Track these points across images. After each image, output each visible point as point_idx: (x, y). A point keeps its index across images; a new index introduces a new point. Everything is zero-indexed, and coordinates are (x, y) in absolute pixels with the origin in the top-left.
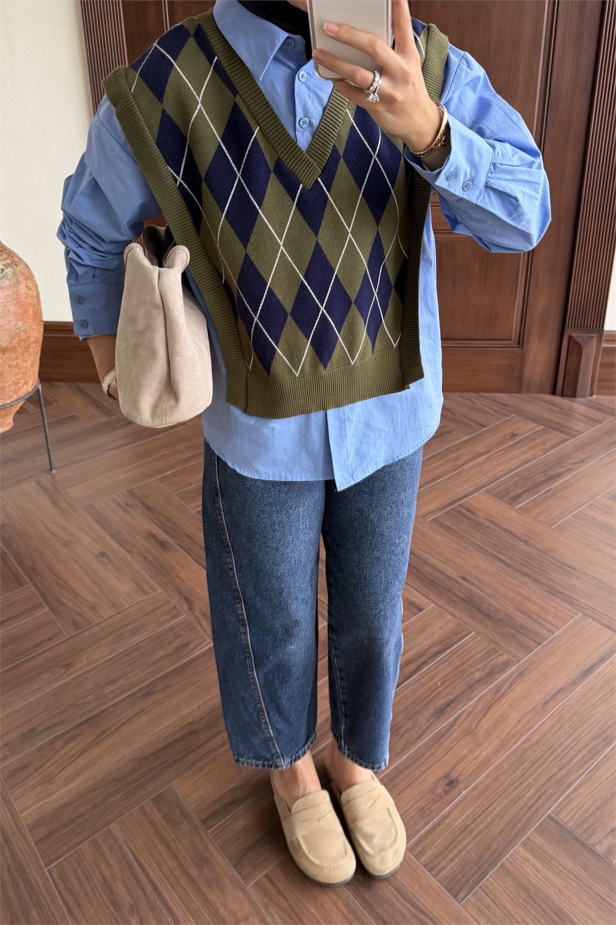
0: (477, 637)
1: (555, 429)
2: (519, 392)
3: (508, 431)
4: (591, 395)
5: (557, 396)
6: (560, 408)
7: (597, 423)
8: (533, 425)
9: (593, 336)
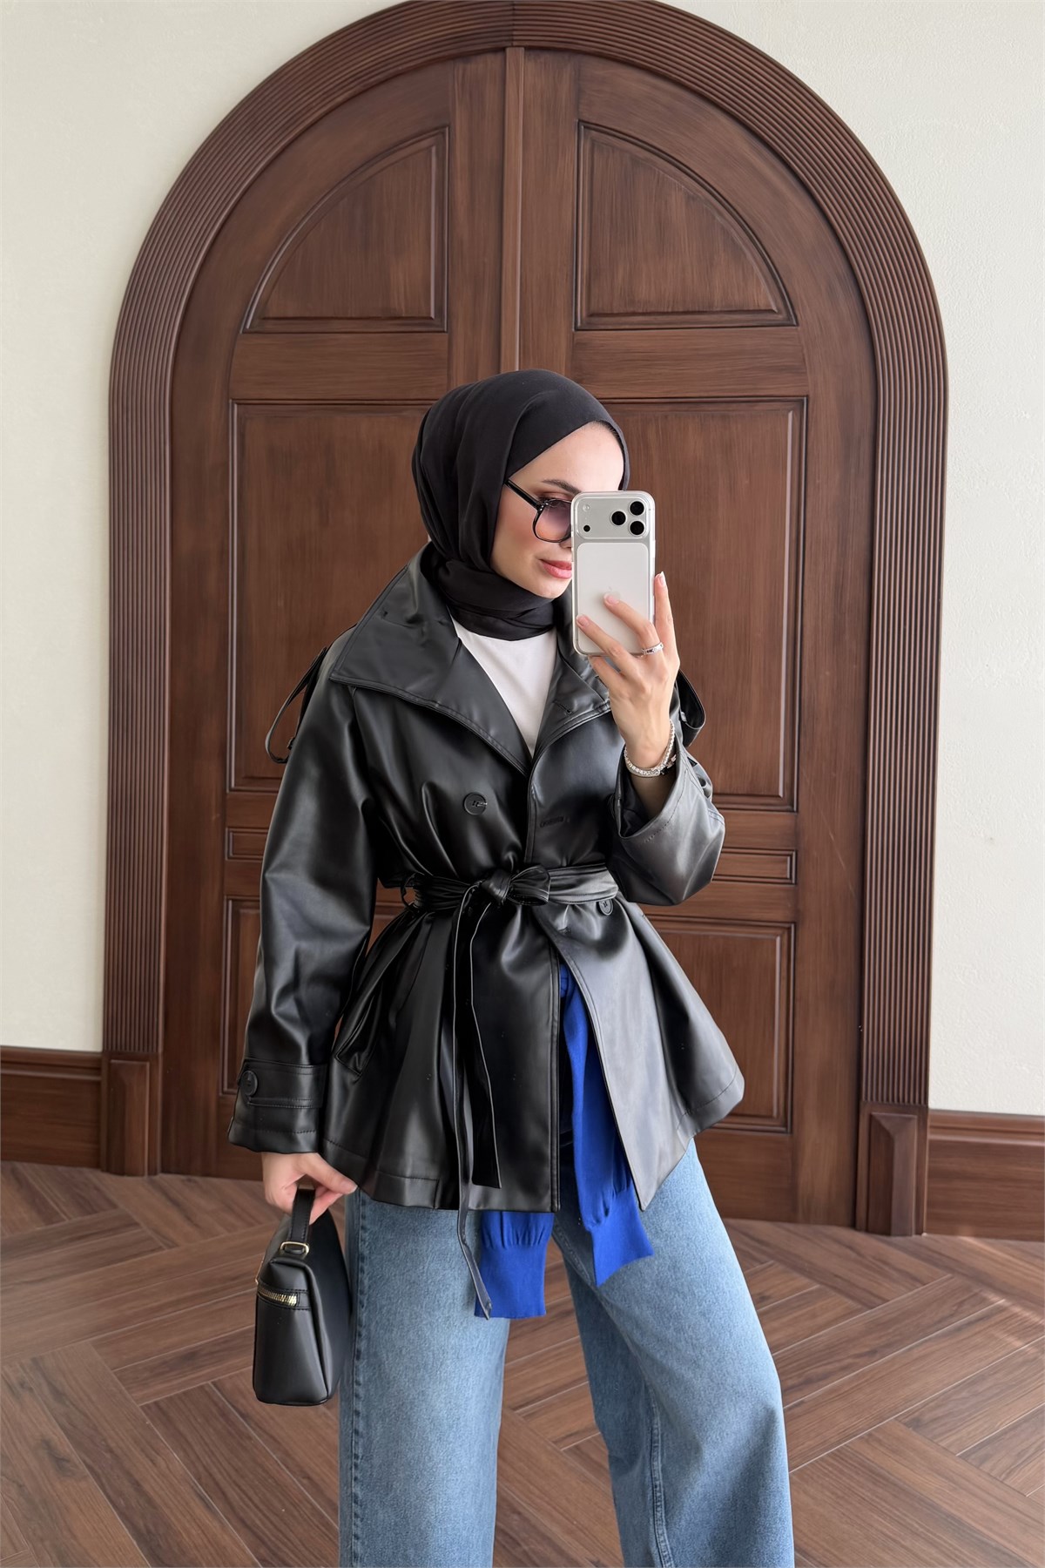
1: (840, 1291)
2: (792, 1220)
4: (919, 1232)
5: (858, 1230)
6: (859, 1254)
7: (918, 1285)
8: (804, 1280)
9: (910, 1119)
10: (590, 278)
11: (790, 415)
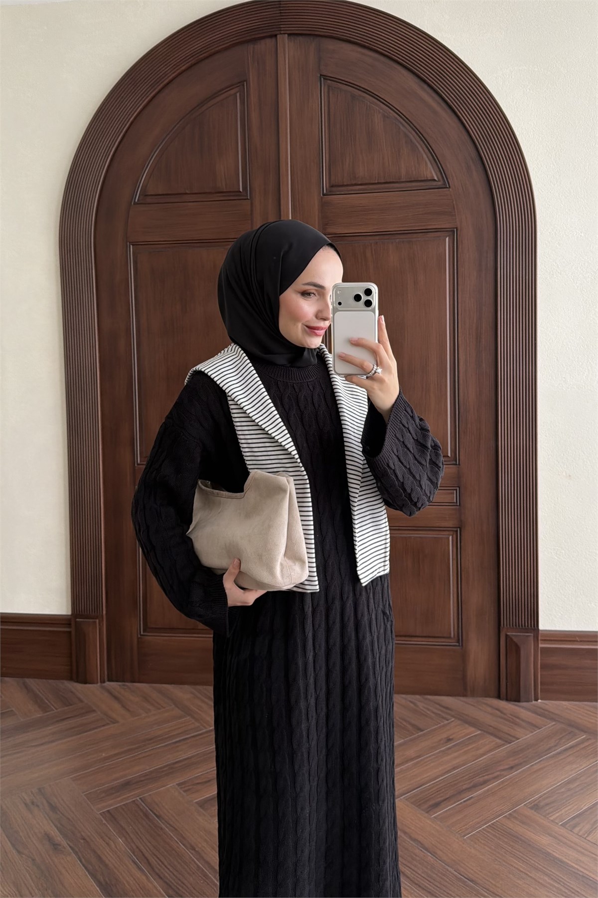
1: (492, 734)
2: (465, 695)
3: (445, 736)
4: (536, 700)
5: (502, 700)
6: (502, 712)
8: (473, 729)
9: (529, 636)
10: (330, 164)
11: (447, 239)
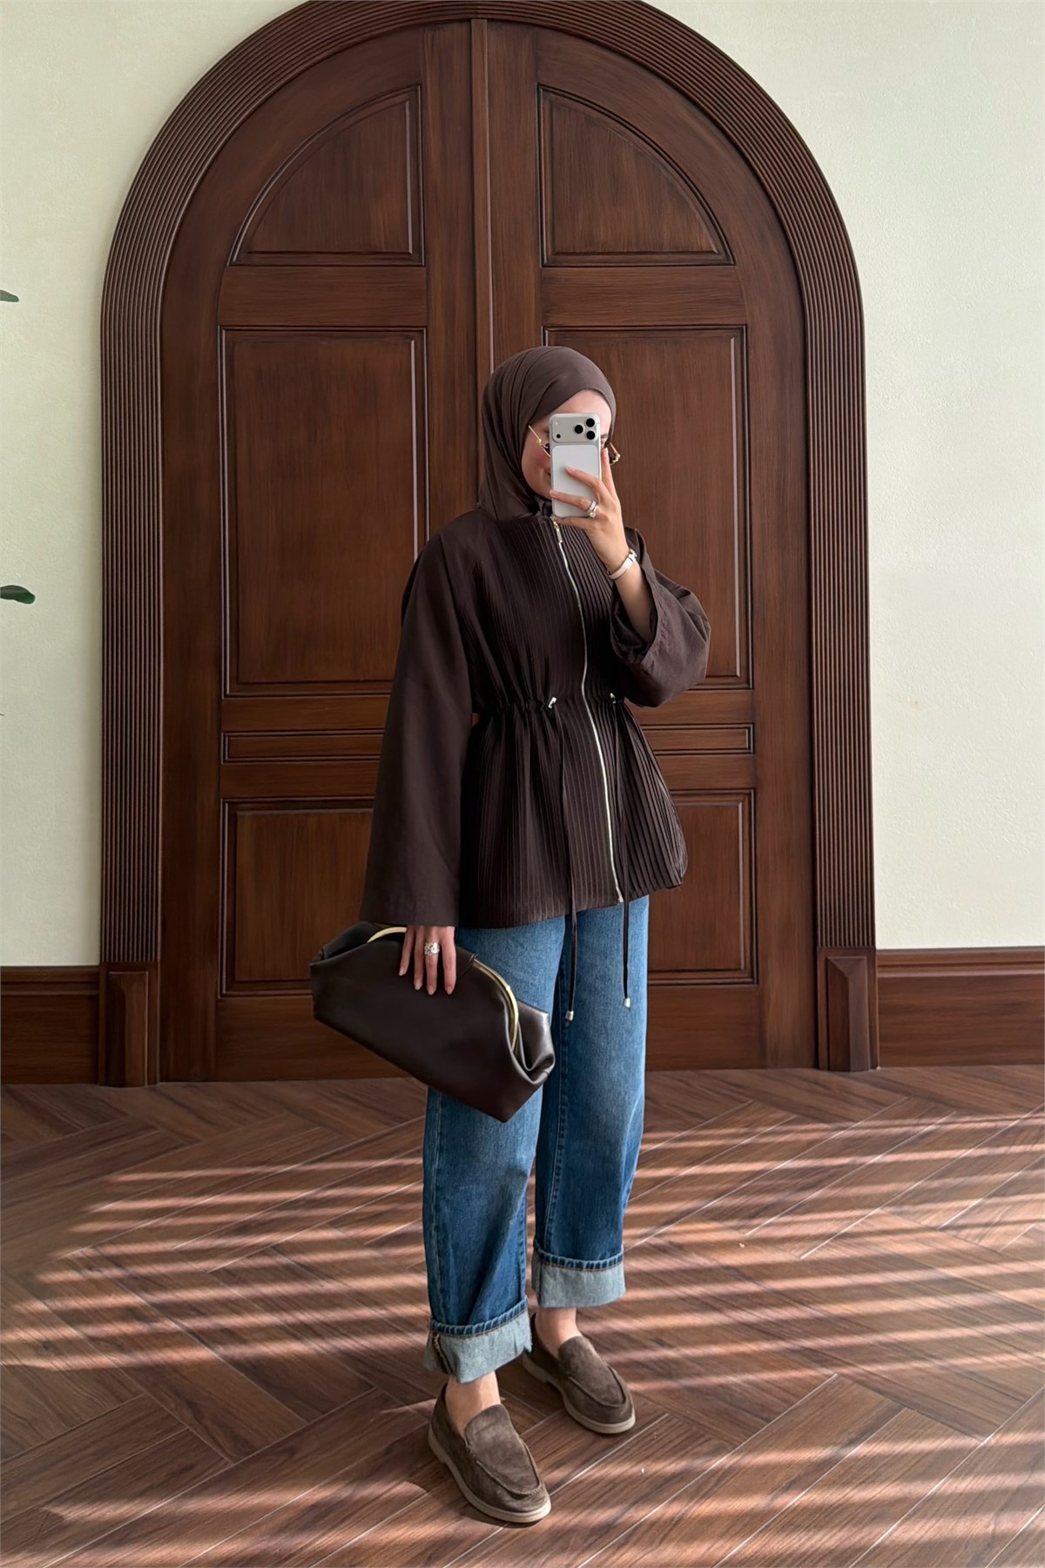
0: (672, 1419)
2: (762, 1067)
4: (874, 1067)
5: (822, 1070)
7: (881, 1108)
9: (861, 959)
10: (554, 222)
11: (732, 340)
